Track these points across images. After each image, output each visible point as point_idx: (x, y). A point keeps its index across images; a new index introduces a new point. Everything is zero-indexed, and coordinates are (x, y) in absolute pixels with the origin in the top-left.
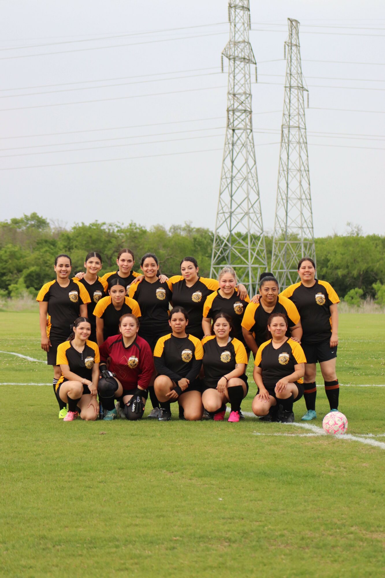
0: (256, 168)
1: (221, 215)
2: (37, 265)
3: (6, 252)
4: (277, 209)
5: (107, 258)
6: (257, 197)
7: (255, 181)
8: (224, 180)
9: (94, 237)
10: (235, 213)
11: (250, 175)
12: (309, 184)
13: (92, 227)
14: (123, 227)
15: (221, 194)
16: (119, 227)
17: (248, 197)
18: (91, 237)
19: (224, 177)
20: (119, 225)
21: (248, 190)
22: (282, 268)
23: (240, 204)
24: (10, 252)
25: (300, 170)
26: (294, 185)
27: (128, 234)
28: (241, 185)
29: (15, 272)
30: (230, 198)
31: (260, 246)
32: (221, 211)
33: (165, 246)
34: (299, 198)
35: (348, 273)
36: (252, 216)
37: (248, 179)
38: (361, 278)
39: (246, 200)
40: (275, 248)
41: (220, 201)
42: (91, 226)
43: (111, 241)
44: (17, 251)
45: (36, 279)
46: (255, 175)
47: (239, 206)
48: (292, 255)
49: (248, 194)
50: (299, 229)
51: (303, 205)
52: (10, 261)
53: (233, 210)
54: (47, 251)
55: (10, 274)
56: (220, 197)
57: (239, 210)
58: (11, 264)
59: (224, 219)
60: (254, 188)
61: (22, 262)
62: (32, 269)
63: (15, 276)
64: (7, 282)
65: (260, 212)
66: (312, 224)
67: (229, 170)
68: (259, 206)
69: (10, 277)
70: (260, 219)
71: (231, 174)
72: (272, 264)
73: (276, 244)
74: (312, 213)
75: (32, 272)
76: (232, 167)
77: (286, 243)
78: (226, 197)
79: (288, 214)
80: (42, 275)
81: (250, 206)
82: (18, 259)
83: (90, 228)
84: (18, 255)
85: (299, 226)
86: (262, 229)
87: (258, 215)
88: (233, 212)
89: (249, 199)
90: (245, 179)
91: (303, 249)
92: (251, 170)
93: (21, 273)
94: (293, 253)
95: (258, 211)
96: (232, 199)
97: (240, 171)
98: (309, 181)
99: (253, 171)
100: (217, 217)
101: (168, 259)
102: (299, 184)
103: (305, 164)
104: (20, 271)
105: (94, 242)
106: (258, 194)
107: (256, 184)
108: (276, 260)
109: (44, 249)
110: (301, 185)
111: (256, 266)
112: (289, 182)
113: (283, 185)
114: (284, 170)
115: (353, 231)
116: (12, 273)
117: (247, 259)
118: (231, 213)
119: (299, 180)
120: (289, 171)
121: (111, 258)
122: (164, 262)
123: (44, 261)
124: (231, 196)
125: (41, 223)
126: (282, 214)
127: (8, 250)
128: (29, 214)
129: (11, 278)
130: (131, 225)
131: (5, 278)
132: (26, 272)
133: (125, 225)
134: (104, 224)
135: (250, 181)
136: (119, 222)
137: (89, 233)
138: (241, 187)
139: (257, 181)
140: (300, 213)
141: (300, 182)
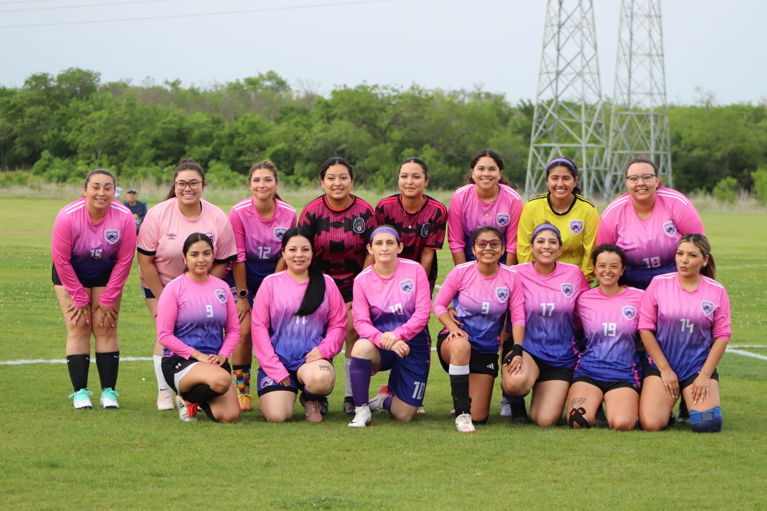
0: (593, 13)
1: (545, 76)
2: (286, 142)
3: (243, 123)
4: (617, 67)
5: (381, 132)
6: (593, 52)
7: (592, 30)
8: (549, 29)
9: (363, 104)
10: (564, 73)
11: (585, 23)
12: (661, 35)
13: (359, 90)
14: (402, 91)
15: (544, 47)
16: (397, 91)
17: (581, 52)
18: (358, 103)
19: (549, 24)
20: (396, 87)
21: (582, 42)
22: (624, 148)
23: (571, 61)
24: (249, 123)
25: (649, 16)
26: (641, 35)
27: (409, 101)
28: (571, 35)
29: (256, 150)
30: (556, 53)
31: (598, 119)
32: (545, 71)
33: (458, 117)
34: (646, 52)
35: (710, 155)
36: (587, 77)
37: (582, 27)
38: (727, 163)
39: (579, 57)
40: (614, 121)
41: (543, 57)
42: (357, 89)
43: (386, 109)
44: (258, 122)
45: (285, 160)
46: (591, 22)
47: (569, 64)
48: (637, 131)
49: (582, 47)
50: (647, 96)
51: (652, 64)
52: (248, 136)
53: (560, 68)
54: (298, 122)
55: (250, 153)
56: (543, 52)
57: (569, 69)
58: (250, 140)
59: (548, 82)
60: (590, 39)
61: (265, 137)
62: (280, 146)
63: (256, 156)
64: (246, 164)
65: (596, 71)
66: (664, 89)
67: (556, 15)
68: (596, 64)
69: (250, 156)
70: (597, 82)
71: (557, 18)
72: (610, 142)
73: (616, 115)
74: (664, 74)
75: (278, 150)
76: (560, 11)
77: (628, 115)
78: (551, 50)
79: (632, 76)
80: (293, 155)
81: (585, 63)
82: (260, 133)
83: (356, 91)
84: (260, 128)
85: (647, 92)
86: (600, 96)
87: (595, 77)
88: (561, 72)
89: (583, 55)
90: (577, 26)
91: (652, 124)
92: (585, 14)
93: (264, 152)
94: (637, 127)
95: (594, 70)
96: (559, 54)
97: (572, 17)
98: (661, 29)
99: (589, 16)
100: (540, 79)
101: (463, 135)
102: (647, 34)
103: (656, 7)
104: (262, 149)
105: (362, 111)
106: (595, 48)
107: (593, 34)
108: (614, 138)
109: (294, 121)
110: (650, 36)
111: (593, 145)
112: (633, 31)
113: (626, 36)
114: (627, 16)
115: (703, 98)
116: (252, 151)
117: (580, 137)
118: (558, 73)
119: (648, 28)
120: (634, 16)
121: (385, 132)
122: (459, 139)
123: (295, 136)
124: (558, 50)
125: (281, 84)
126: (623, 74)
127: (247, 121)
128: (264, 72)
129: (251, 158)
130: (413, 88)
131: (242, 158)
132: (270, 151)
133: (405, 88)
134: (376, 86)
135: (585, 30)
136: (396, 85)
137: (356, 99)
138: (573, 37)
139: (594, 29)
140: (648, 74)
141: (650, 32)
